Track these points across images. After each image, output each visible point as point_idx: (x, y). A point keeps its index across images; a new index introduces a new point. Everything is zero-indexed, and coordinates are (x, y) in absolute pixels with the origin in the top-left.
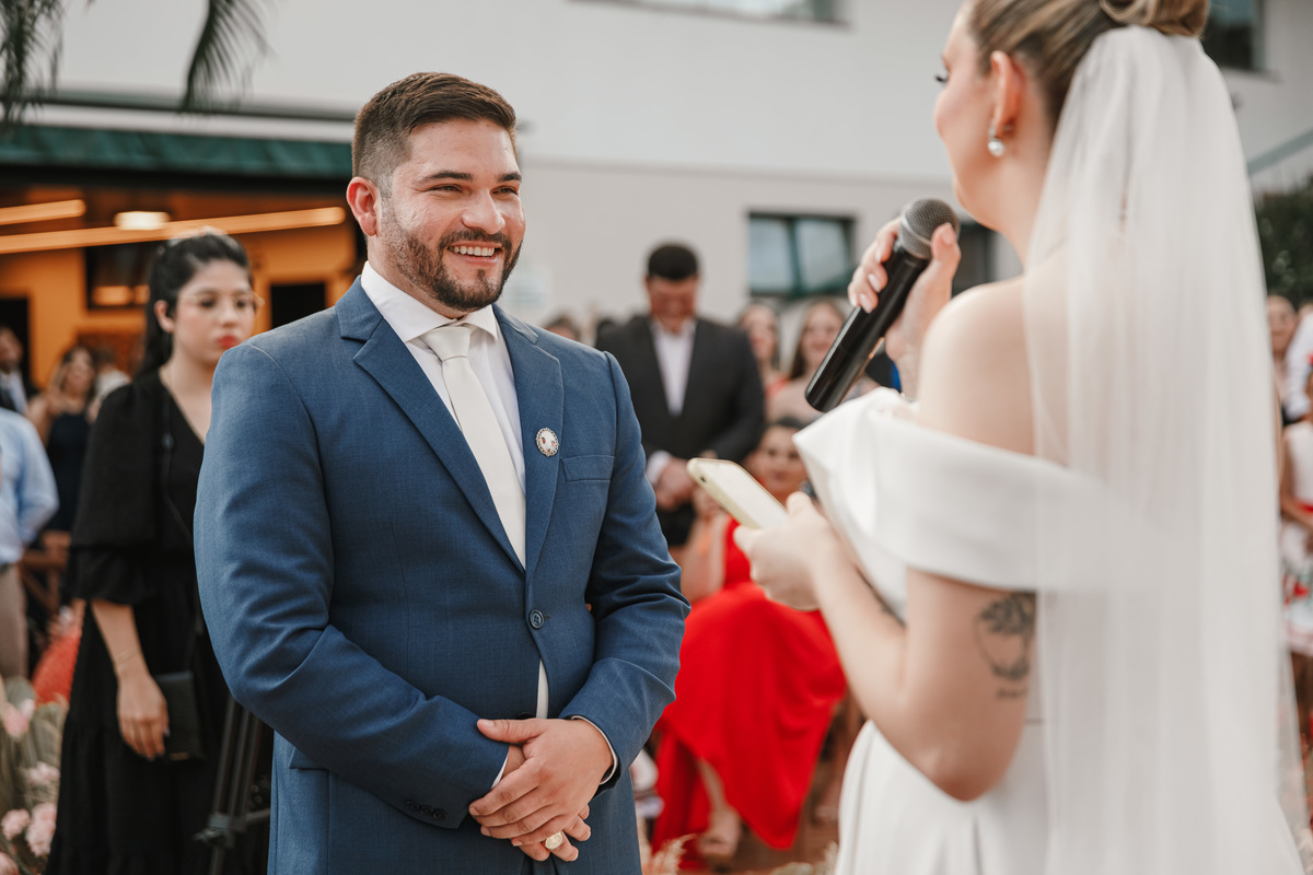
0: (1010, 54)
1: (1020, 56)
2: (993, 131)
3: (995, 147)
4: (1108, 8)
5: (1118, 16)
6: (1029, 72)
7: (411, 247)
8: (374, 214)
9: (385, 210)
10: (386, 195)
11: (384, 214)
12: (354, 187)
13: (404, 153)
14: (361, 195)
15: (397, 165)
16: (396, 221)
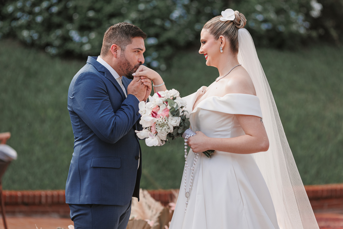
1: (224, 35)
2: (221, 49)
3: (222, 51)
4: (236, 26)
5: (239, 27)
6: (227, 38)
7: (128, 64)
8: (117, 53)
9: (122, 53)
10: (123, 50)
11: (121, 54)
12: (113, 46)
13: (130, 42)
14: (114, 48)
15: (128, 44)
16: (125, 57)
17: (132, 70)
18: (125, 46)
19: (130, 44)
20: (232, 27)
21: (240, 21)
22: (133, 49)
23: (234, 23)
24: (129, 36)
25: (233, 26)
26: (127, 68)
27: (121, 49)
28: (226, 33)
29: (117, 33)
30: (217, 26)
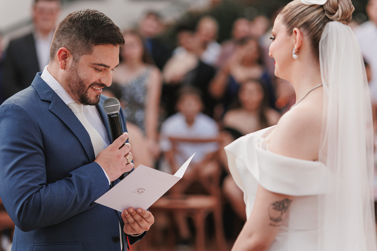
0: (299, 28)
1: (302, 29)
2: (294, 52)
3: (295, 56)
4: (327, 15)
5: (331, 18)
6: (305, 33)
7: (80, 83)
8: (66, 62)
9: (73, 65)
10: (76, 61)
11: (72, 67)
12: (61, 50)
13: (89, 51)
14: (63, 53)
15: (85, 54)
16: (77, 72)
17: (85, 93)
18: (79, 55)
19: (88, 54)
20: (318, 16)
21: (336, 9)
22: (92, 64)
23: (324, 11)
24: (90, 40)
25: (321, 16)
26: (79, 90)
27: (73, 59)
28: (307, 25)
29: (74, 29)
30: (294, 11)
